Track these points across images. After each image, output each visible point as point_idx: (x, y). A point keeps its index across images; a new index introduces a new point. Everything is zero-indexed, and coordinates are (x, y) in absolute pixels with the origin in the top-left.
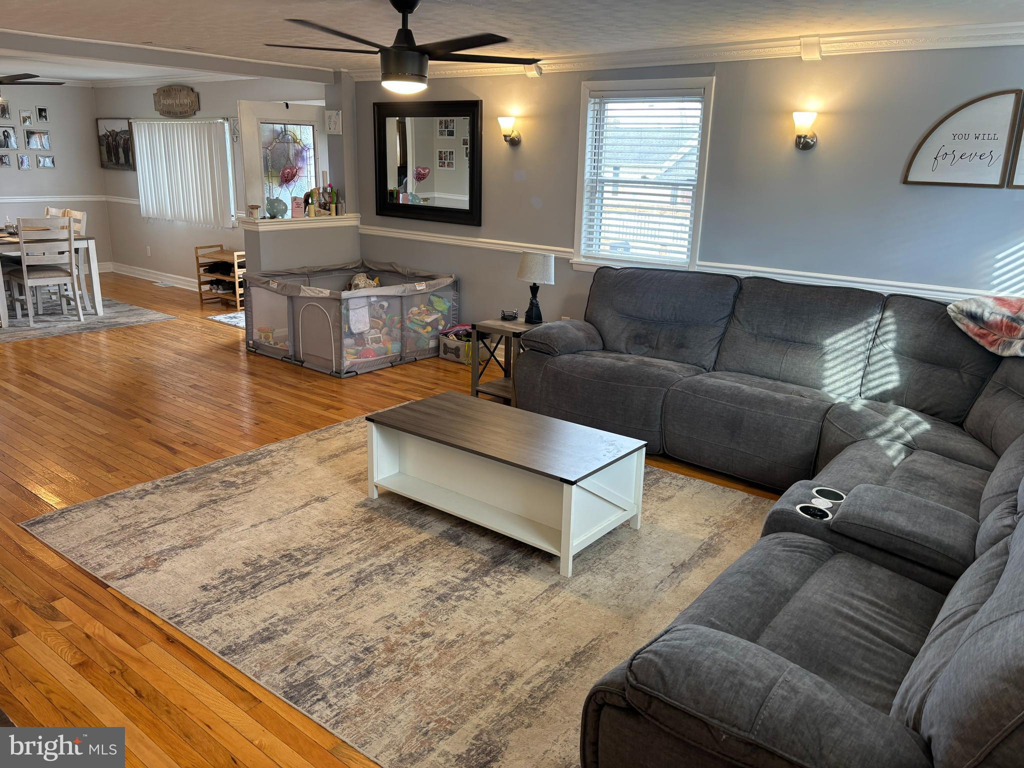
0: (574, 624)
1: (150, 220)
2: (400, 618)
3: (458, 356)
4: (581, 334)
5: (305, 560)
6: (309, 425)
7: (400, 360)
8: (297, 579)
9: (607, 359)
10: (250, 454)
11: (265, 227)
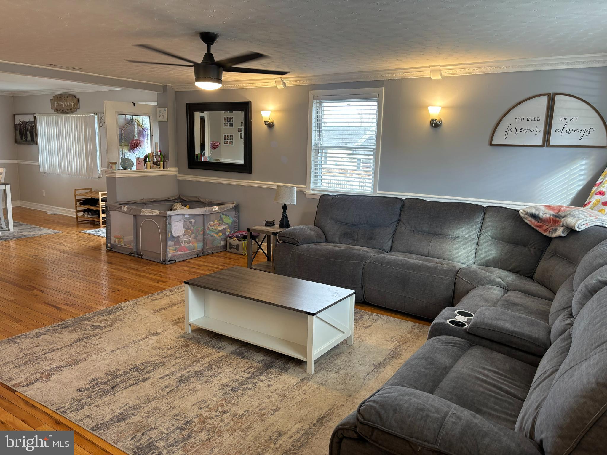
0: (317, 401)
1: (45, 174)
2: (208, 403)
3: (238, 250)
4: (313, 233)
5: (146, 370)
6: (147, 291)
7: (203, 253)
8: (141, 382)
9: (329, 247)
10: (109, 309)
11: (120, 175)
